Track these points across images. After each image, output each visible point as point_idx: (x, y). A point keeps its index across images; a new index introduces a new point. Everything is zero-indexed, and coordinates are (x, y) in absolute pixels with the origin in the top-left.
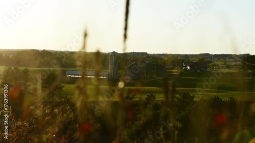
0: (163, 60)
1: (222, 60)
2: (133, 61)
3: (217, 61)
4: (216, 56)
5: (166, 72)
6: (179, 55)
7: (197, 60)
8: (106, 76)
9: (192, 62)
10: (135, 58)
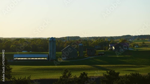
0: (92, 42)
1: (141, 40)
2: (68, 44)
3: (137, 41)
4: (136, 37)
5: (95, 52)
6: (106, 37)
7: (120, 41)
8: (47, 58)
9: (116, 43)
10: (69, 41)
